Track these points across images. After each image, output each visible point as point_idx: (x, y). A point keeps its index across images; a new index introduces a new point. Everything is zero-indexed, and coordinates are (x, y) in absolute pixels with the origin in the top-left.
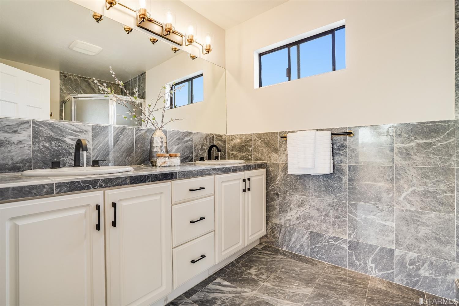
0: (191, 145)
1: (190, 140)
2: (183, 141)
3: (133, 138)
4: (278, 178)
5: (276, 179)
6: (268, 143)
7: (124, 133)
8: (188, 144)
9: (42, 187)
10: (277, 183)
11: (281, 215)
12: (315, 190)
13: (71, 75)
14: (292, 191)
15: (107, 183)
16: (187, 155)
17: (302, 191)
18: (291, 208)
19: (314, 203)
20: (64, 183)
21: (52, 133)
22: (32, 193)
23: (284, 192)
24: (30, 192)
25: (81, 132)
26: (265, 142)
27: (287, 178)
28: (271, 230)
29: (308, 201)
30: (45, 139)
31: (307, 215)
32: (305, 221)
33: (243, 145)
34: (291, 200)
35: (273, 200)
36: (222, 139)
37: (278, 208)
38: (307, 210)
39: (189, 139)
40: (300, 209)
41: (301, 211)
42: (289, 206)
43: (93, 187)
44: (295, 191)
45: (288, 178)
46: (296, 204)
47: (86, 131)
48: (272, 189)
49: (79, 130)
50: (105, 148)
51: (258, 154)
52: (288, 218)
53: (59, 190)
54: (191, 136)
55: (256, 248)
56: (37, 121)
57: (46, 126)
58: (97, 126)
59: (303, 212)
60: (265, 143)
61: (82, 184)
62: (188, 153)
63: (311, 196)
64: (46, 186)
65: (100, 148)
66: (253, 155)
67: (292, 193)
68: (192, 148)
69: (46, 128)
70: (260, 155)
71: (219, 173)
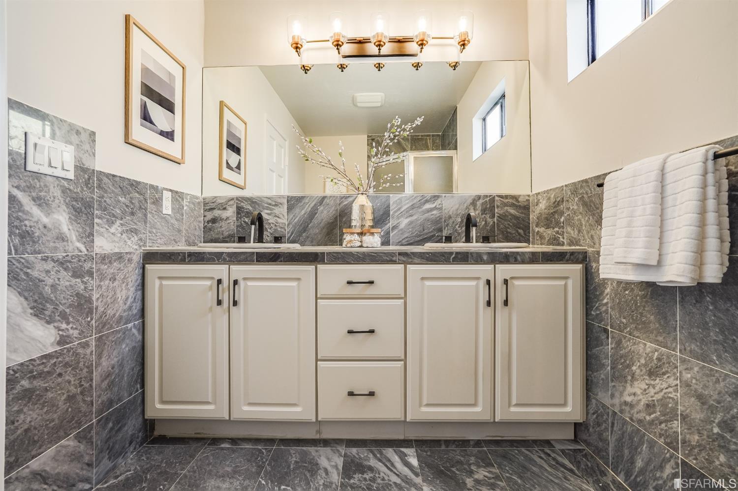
0: (437, 216)
1: (435, 208)
2: (421, 210)
3: (336, 209)
4: (608, 290)
5: (604, 291)
6: (589, 203)
7: (324, 202)
8: (432, 215)
9: (178, 254)
10: (605, 301)
11: (613, 384)
12: (691, 337)
13: (378, 136)
14: (636, 327)
15: (231, 258)
16: (429, 233)
17: (658, 333)
18: (634, 374)
19: (689, 376)
20: (194, 253)
21: (250, 208)
22: (171, 259)
23: (620, 326)
24: (170, 258)
25: (276, 205)
26: (583, 201)
27: (625, 291)
28: (595, 416)
29: (673, 364)
30: (246, 214)
31: (670, 405)
32: (666, 421)
33: (552, 213)
34: (634, 352)
35: (599, 343)
36: (519, 202)
37: (608, 366)
38: (670, 390)
39: (433, 206)
40: (652, 382)
41: (657, 388)
42: (629, 366)
43: (218, 260)
44: (642, 328)
45: (627, 292)
46: (646, 365)
47: (281, 204)
48: (597, 315)
49: (274, 203)
50: (301, 222)
51: (573, 230)
52: (629, 399)
53: (189, 258)
54: (439, 201)
55: (550, 443)
56: (240, 197)
57: (246, 201)
58: (292, 197)
59: (662, 394)
60: (585, 204)
61: (208, 256)
62: (430, 230)
63: (680, 350)
64: (181, 254)
65: (295, 223)
66: (567, 233)
67: (636, 333)
68: (441, 222)
69: (246, 203)
70: (576, 232)
71: (415, 260)
